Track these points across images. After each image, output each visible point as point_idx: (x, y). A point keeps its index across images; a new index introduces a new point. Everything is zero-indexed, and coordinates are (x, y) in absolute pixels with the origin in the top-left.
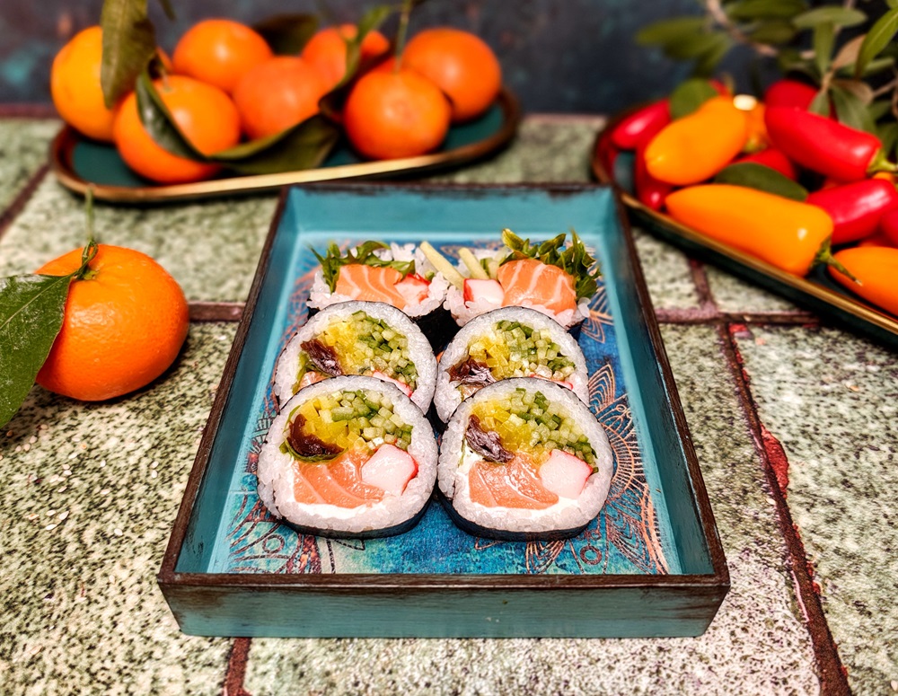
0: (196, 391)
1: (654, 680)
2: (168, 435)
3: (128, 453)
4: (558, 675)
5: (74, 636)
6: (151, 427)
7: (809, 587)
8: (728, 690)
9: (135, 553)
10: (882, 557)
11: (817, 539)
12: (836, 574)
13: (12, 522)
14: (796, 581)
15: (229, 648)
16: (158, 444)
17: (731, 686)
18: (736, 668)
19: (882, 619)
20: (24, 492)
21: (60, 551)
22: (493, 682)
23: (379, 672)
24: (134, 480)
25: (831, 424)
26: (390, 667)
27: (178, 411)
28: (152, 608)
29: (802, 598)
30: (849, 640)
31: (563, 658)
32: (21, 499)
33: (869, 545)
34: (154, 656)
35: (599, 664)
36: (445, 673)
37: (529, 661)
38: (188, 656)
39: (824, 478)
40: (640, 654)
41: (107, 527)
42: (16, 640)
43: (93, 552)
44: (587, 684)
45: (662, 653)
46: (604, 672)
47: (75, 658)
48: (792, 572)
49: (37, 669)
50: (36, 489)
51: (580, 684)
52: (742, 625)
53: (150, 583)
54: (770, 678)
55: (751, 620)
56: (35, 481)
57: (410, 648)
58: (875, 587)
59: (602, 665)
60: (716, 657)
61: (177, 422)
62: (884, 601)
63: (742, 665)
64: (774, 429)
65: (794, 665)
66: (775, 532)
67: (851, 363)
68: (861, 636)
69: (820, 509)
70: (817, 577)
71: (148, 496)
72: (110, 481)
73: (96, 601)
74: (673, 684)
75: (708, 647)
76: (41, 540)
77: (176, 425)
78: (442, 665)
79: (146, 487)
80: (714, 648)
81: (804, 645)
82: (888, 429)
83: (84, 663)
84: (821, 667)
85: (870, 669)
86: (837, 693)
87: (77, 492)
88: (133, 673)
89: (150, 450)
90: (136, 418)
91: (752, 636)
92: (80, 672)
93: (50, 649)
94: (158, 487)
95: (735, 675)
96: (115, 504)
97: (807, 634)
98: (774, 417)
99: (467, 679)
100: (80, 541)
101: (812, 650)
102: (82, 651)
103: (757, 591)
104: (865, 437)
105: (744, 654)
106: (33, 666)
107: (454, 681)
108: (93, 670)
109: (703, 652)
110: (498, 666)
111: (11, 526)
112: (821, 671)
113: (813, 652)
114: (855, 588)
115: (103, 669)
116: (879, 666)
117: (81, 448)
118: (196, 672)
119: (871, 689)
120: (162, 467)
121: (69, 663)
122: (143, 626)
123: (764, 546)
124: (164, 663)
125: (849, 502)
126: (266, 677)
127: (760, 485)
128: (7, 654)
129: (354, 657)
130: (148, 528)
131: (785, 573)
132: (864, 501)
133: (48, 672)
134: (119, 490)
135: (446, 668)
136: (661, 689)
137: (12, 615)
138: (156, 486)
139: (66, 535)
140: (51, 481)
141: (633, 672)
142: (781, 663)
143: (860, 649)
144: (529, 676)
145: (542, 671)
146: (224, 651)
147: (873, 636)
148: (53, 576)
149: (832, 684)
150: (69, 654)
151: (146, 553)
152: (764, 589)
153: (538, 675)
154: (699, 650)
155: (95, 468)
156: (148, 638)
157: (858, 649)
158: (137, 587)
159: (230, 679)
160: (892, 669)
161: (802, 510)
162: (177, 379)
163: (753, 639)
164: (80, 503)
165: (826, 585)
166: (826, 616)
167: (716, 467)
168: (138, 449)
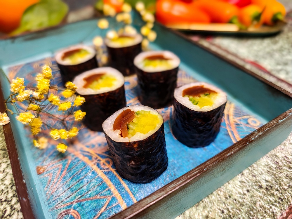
4: (281, 156)
22: (266, 173)
23: (226, 200)
36: (248, 182)
37: (267, 158)
51: (289, 154)
78: (244, 180)
96: (14, 209)
99: (258, 179)
129: (210, 202)
134: (11, 201)
144: (273, 163)
145: (275, 158)
161: (278, 74)
168: (6, 175)
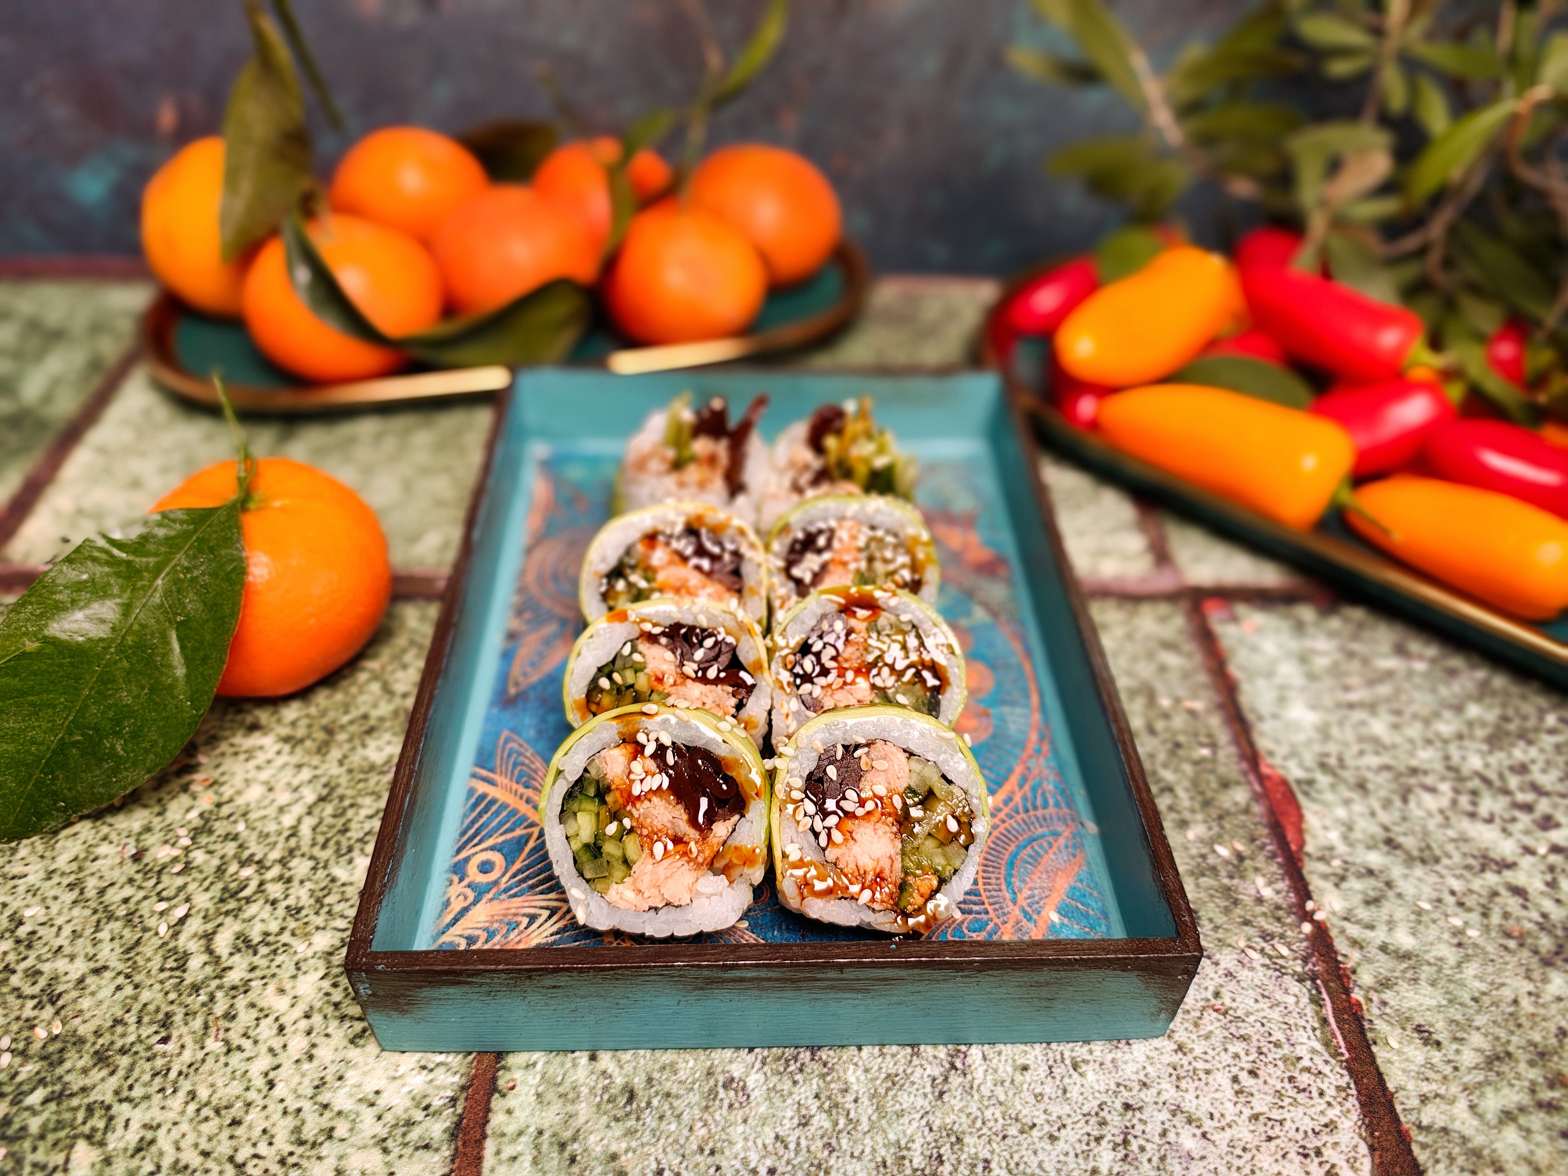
0: (385, 709)
1: (1120, 1155)
2: (344, 780)
3: (281, 810)
4: (973, 1151)
5: (206, 1105)
6: (316, 768)
7: (1346, 1004)
8: (1234, 1169)
9: (298, 969)
10: (1451, 955)
11: (1353, 930)
12: (1385, 984)
13: (99, 921)
14: (1325, 995)
15: (456, 1119)
16: (329, 794)
17: (1237, 1163)
18: (1244, 1133)
19: (1458, 1051)
20: (117, 875)
21: (177, 969)
22: (873, 1165)
23: (694, 1154)
24: (291, 853)
25: (1361, 753)
26: (711, 1145)
27: (357, 742)
28: (330, 1058)
29: (1337, 1022)
30: (1410, 1086)
31: (979, 1124)
32: (112, 884)
33: (1431, 938)
34: (337, 1134)
35: (1035, 1133)
36: (797, 1152)
37: (927, 1129)
38: (390, 1133)
39: (1357, 835)
40: (1097, 1114)
41: (251, 928)
42: (113, 1112)
43: (230, 968)
44: (1017, 1164)
45: (1130, 1113)
46: (1043, 1144)
47: (210, 1139)
48: (1319, 982)
49: (148, 1160)
50: (136, 867)
51: (1008, 1164)
52: (1249, 1066)
53: (325, 1017)
54: (1296, 1148)
55: (1262, 1057)
56: (133, 856)
57: (741, 1113)
58: (1444, 1002)
59: (1040, 1134)
60: (1212, 1117)
61: (356, 759)
62: (1457, 1023)
63: (1252, 1128)
64: (1277, 761)
65: (1331, 1126)
66: (1289, 920)
67: (1386, 656)
68: (1427, 1079)
69: (1354, 884)
70: (1357, 990)
71: (315, 877)
72: (253, 855)
73: (239, 1048)
74: (1150, 1160)
75: (1200, 1101)
76: (147, 949)
77: (355, 765)
78: (792, 1139)
79: (311, 863)
80: (1208, 1104)
81: (1343, 1095)
82: (1447, 758)
83: (224, 1148)
84: (1371, 1128)
85: (1445, 1130)
86: (1398, 1169)
87: (201, 872)
88: (305, 1163)
89: (315, 804)
90: (292, 753)
91: (1265, 1082)
92: (219, 1163)
93: (169, 1125)
94: (332, 862)
95: (1242, 1144)
96: (263, 891)
97: (1347, 1078)
98: (1277, 741)
99: (832, 1162)
100: (209, 951)
101: (1356, 1103)
102: (221, 1128)
103: (1269, 1013)
104: (1414, 771)
105: (1255, 1111)
106: (142, 1154)
107: (812, 1165)
108: (240, 1158)
109: (1193, 1110)
110: (879, 1138)
111: (98, 928)
112: (1372, 1134)
113: (1358, 1106)
114: (1413, 1004)
115: (256, 1156)
116: (1457, 1126)
117: (206, 801)
118: (404, 1159)
119: (1447, 1162)
120: (335, 831)
121: (201, 1147)
122: (317, 1087)
123: (1275, 941)
124: (353, 1146)
125: (1397, 871)
126: (517, 1164)
127: (1262, 847)
128: (98, 1136)
129: (653, 1130)
130: (318, 928)
131: (1308, 983)
132: (1419, 871)
133: (166, 1163)
134: (268, 868)
135: (798, 1144)
136: (1132, 1169)
137: (104, 1072)
138: (327, 862)
139: (187, 941)
140: (159, 856)
141: (1088, 1144)
142: (1311, 1124)
143: (1427, 1098)
144: (928, 1153)
145: (948, 1146)
146: (448, 1124)
147: (1445, 1078)
148: (169, 1008)
149: (1389, 1156)
150: (199, 1134)
151: (316, 969)
152: (1277, 1009)
153: (942, 1151)
154: (1186, 1106)
155: (228, 835)
156: (326, 1106)
157: (1424, 1099)
158: (304, 1024)
159: (459, 1168)
160: (1477, 1130)
161: (1328, 886)
162: (354, 690)
163: (1266, 1088)
164: (207, 890)
165: (1371, 1000)
166: (1374, 1049)
167: (1196, 822)
168: (297, 801)
